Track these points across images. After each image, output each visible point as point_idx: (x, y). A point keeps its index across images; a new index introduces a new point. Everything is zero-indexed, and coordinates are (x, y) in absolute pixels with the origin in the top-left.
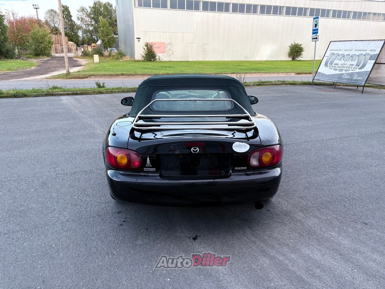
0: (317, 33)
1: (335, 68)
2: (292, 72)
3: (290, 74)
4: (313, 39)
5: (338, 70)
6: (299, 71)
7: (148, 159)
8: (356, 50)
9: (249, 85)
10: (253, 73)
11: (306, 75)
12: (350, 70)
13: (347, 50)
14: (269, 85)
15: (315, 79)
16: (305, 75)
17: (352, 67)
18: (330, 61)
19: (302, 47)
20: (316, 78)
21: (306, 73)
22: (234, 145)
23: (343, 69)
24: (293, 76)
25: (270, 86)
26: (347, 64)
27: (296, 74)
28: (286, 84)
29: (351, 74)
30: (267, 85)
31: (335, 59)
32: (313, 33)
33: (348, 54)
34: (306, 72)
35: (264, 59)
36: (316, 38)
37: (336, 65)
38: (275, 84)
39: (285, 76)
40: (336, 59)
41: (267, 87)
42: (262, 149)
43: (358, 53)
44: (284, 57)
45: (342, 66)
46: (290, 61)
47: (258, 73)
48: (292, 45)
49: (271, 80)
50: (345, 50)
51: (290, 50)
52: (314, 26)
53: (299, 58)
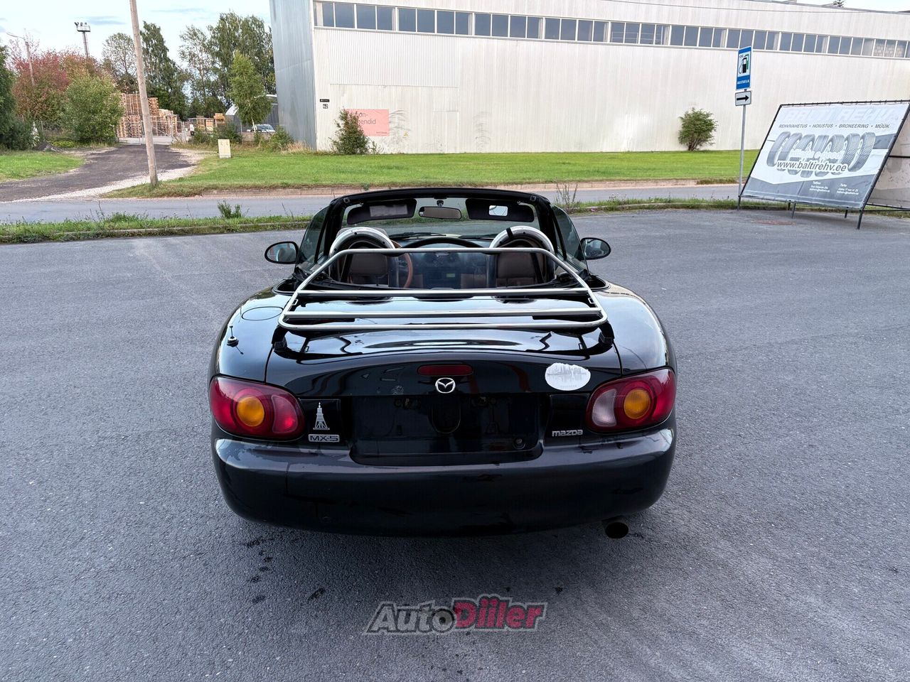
0: (748, 85)
1: (791, 168)
2: (689, 179)
3: (683, 182)
4: (738, 99)
5: (800, 173)
6: (706, 176)
7: (320, 409)
8: (841, 126)
9: (586, 211)
10: (597, 181)
11: (723, 185)
12: (828, 172)
13: (819, 126)
14: (636, 209)
15: (744, 194)
16: (720, 185)
17: (832, 165)
18: (779, 153)
19: (710, 120)
20: (747, 192)
21: (721, 182)
22: (549, 370)
23: (811, 170)
24: (692, 187)
25: (637, 211)
26: (820, 159)
27: (698, 183)
28: (675, 208)
29: (832, 184)
30: (630, 209)
31: (792, 147)
32: (739, 87)
33: (824, 134)
34: (721, 178)
35: (623, 148)
36: (746, 98)
37: (795, 162)
38: (648, 208)
39: (671, 188)
40: (794, 147)
41: (629, 214)
42: (624, 382)
43: (846, 132)
44: (670, 142)
45: (808, 163)
46: (682, 152)
47: (607, 180)
48: (687, 115)
49: (639, 199)
50: (814, 126)
51: (684, 126)
52: (741, 70)
53: (705, 147)
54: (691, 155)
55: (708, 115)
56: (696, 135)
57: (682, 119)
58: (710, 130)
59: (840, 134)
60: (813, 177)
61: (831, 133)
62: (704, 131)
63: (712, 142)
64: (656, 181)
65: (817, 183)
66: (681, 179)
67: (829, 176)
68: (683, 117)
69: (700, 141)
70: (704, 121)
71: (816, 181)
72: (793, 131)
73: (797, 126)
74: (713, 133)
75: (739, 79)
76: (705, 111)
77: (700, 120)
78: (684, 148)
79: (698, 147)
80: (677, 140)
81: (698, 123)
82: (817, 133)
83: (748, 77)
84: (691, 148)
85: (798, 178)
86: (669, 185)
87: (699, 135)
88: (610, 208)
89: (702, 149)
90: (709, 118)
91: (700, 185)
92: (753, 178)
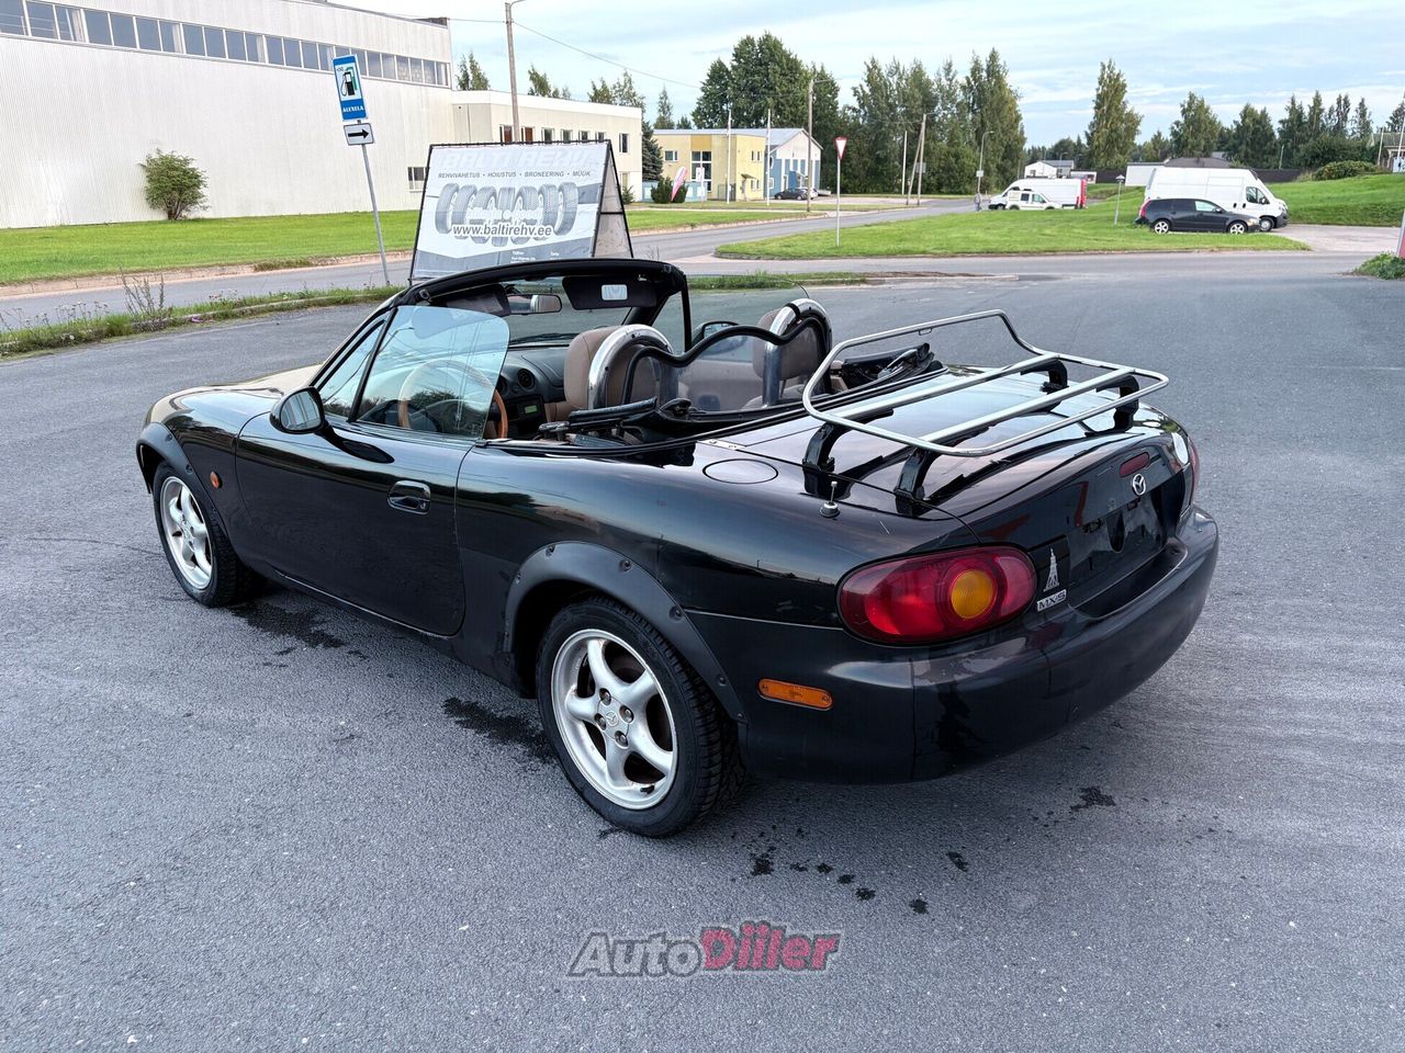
0: (363, 114)
1: (476, 235)
2: (242, 264)
3: (233, 269)
4: (350, 135)
5: (490, 241)
8: (527, 174)
9: (184, 323)
10: (82, 276)
11: (293, 270)
12: (528, 238)
13: (497, 175)
15: (416, 275)
16: (290, 270)
17: (532, 227)
18: (451, 213)
19: (193, 170)
20: (419, 273)
23: (505, 236)
24: (249, 277)
26: (513, 221)
27: (256, 270)
31: (466, 206)
32: (346, 116)
33: (507, 186)
34: (288, 258)
35: (46, 220)
36: (364, 134)
37: (478, 226)
40: (470, 204)
43: (537, 183)
45: (498, 226)
48: (151, 161)
50: (490, 175)
51: (151, 180)
54: (175, 228)
55: (186, 161)
57: (144, 166)
58: (197, 185)
59: (529, 184)
60: (510, 246)
61: (517, 183)
64: (188, 270)
65: (518, 253)
66: (229, 265)
67: (532, 243)
68: (145, 163)
69: (184, 204)
70: (184, 171)
71: (516, 250)
72: (461, 182)
73: (466, 175)
74: (202, 190)
75: (344, 104)
77: (176, 169)
79: (184, 213)
82: (498, 184)
83: (360, 102)
84: (172, 215)
85: (489, 248)
86: (211, 276)
87: (180, 194)
88: (222, 314)
90: (190, 166)
91: (260, 273)
92: (422, 252)
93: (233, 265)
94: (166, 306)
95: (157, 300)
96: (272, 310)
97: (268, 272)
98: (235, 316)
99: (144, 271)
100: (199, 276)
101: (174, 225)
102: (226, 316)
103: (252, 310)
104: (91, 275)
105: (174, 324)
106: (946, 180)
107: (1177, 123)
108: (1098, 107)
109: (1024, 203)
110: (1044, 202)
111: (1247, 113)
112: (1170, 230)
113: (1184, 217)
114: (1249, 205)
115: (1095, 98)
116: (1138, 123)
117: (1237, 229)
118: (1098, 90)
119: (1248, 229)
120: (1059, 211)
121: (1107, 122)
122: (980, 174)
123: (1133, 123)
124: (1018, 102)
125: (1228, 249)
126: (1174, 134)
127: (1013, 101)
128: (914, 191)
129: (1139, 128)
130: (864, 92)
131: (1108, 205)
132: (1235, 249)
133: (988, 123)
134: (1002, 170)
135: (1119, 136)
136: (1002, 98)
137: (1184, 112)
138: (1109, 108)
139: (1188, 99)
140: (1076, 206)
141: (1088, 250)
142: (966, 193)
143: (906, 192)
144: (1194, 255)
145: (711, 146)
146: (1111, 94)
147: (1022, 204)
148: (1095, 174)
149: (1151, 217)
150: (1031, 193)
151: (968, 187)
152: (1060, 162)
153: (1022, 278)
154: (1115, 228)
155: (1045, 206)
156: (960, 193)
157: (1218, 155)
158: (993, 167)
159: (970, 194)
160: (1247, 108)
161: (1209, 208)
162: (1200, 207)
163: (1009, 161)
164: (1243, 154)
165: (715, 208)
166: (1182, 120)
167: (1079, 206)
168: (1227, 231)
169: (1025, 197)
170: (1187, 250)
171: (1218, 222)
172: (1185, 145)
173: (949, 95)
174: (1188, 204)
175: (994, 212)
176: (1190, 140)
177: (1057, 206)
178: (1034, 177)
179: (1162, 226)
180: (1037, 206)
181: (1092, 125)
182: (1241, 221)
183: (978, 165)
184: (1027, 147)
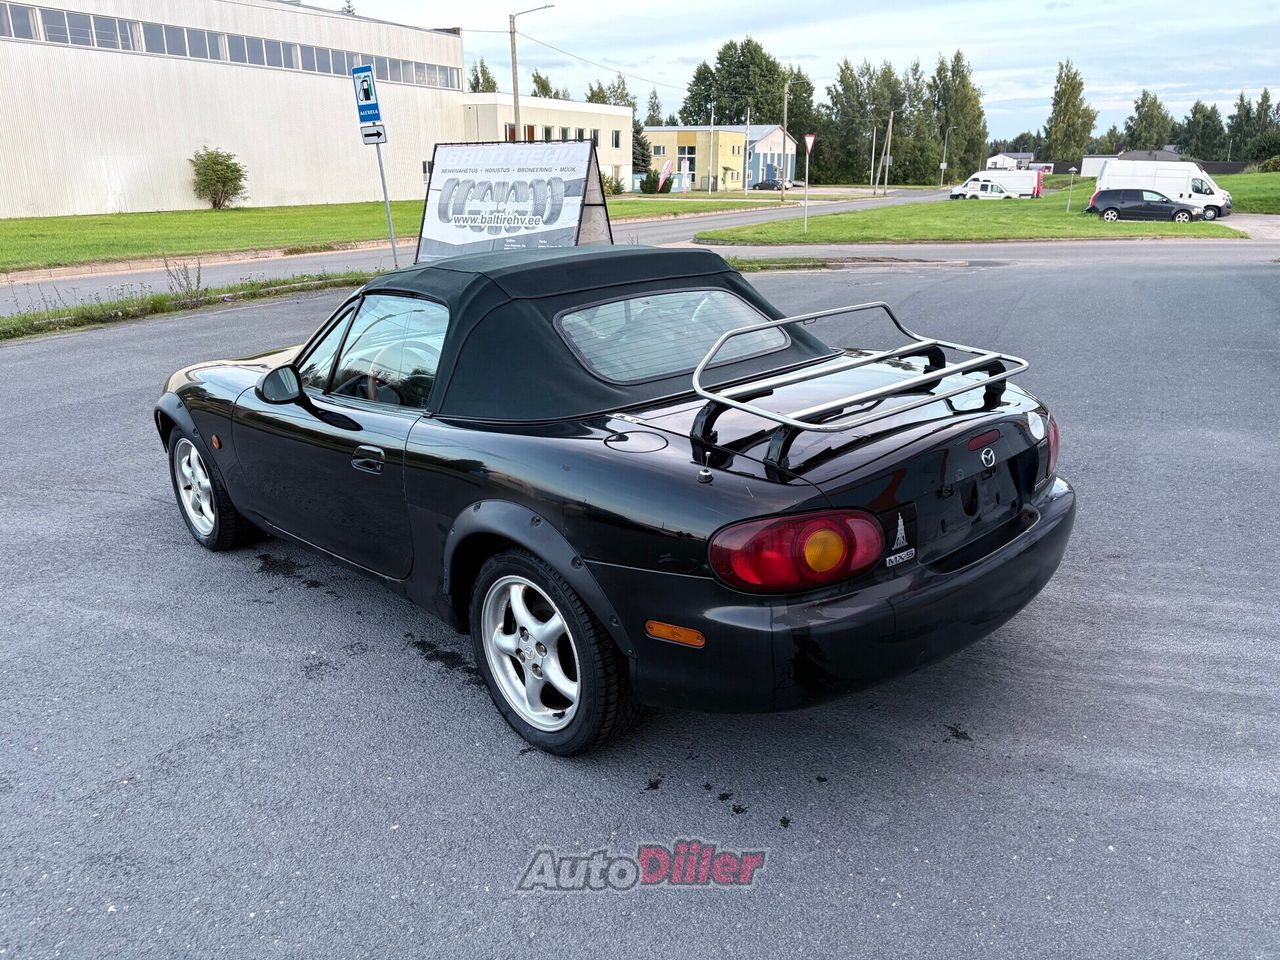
0: (377, 117)
2: (272, 249)
3: (266, 253)
4: (366, 136)
8: (519, 170)
9: (216, 302)
11: (318, 254)
13: (493, 170)
16: (315, 254)
19: (235, 164)
20: (423, 258)
21: (314, 249)
24: (277, 260)
27: (286, 254)
29: (528, 238)
32: (363, 119)
34: (314, 244)
35: (110, 206)
36: (378, 134)
39: (252, 263)
43: (528, 178)
44: (180, 196)
46: (205, 211)
48: (198, 156)
50: (487, 171)
51: (198, 173)
52: (362, 96)
53: (236, 202)
54: (218, 216)
55: (229, 157)
56: (220, 186)
57: (192, 161)
58: (238, 178)
59: (521, 179)
60: (503, 234)
61: (511, 178)
62: (231, 180)
63: (246, 195)
64: (227, 254)
65: (511, 240)
66: (262, 249)
67: (523, 232)
68: (193, 158)
69: (227, 195)
70: (227, 166)
71: (509, 238)
72: (462, 177)
73: (466, 171)
74: (243, 182)
75: (361, 108)
76: (224, 150)
77: (221, 164)
78: (206, 205)
79: (227, 203)
80: (192, 195)
81: (219, 167)
82: (494, 179)
83: (375, 106)
84: (217, 205)
85: (485, 236)
86: (247, 259)
87: (224, 186)
88: (251, 294)
89: (233, 206)
90: (233, 161)
91: (289, 256)
92: (427, 240)
93: (265, 249)
94: (202, 286)
95: (194, 281)
96: (293, 290)
97: (296, 256)
98: (262, 296)
99: (189, 255)
100: (237, 260)
101: (217, 214)
102: (254, 296)
103: (276, 291)
104: (143, 258)
105: (209, 302)
106: (912, 171)
107: (1131, 118)
108: (1056, 103)
109: (983, 193)
110: (1002, 192)
111: (1198, 109)
112: (1119, 218)
113: (1132, 207)
114: (1195, 195)
115: (1053, 96)
116: (1094, 118)
117: (1182, 218)
118: (1056, 88)
119: (1192, 218)
120: (1016, 200)
121: (1065, 117)
122: (944, 166)
123: (1089, 118)
124: (981, 99)
125: (1170, 237)
126: (1128, 128)
127: (976, 99)
128: (882, 182)
129: (1095, 123)
130: (837, 91)
131: (1063, 195)
132: (1177, 237)
133: (952, 119)
134: (964, 162)
135: (1076, 131)
136: (966, 96)
137: (1137, 108)
138: (1067, 104)
139: (1141, 97)
140: (1032, 196)
141: (1037, 237)
142: (930, 184)
143: (874, 183)
144: (1137, 242)
145: (695, 141)
146: (1068, 91)
147: (981, 194)
148: (1052, 165)
149: (1100, 206)
150: (990, 184)
151: (932, 178)
152: (1020, 155)
153: (972, 264)
154: (1068, 216)
155: (1003, 195)
156: (925, 184)
157: (1171, 148)
158: (956, 159)
159: (934, 184)
160: (1197, 104)
161: (1157, 198)
162: (1147, 197)
163: (972, 153)
164: (1193, 148)
165: (697, 198)
166: (1136, 115)
167: (1036, 195)
168: (1173, 219)
169: (984, 188)
170: (1131, 238)
171: (1164, 211)
172: (1139, 138)
173: (916, 93)
174: (1136, 194)
175: (955, 201)
176: (1143, 134)
177: (1015, 196)
178: (995, 168)
179: (1111, 215)
180: (996, 196)
181: (1050, 120)
182: (1186, 210)
183: (942, 157)
184: (989, 140)
